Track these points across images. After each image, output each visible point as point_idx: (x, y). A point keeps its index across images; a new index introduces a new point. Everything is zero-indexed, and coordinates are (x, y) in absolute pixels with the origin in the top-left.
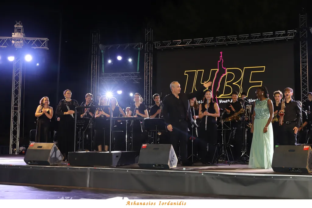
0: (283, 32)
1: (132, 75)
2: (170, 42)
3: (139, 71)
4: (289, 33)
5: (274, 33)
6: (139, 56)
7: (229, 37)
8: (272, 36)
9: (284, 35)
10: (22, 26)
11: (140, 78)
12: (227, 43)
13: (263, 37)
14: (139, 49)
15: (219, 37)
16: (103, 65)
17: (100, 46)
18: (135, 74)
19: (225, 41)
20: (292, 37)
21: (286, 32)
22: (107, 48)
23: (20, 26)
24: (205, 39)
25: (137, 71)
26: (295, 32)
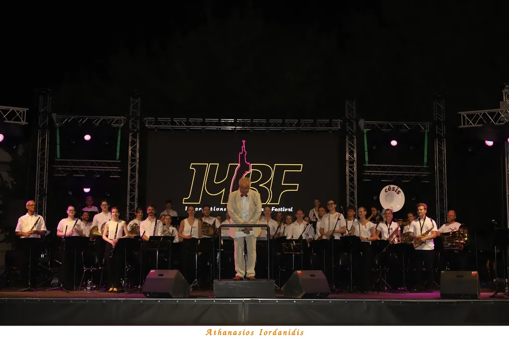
0: (327, 121)
1: (109, 164)
3: (119, 160)
5: (315, 121)
6: (119, 137)
8: (311, 125)
9: (326, 125)
12: (252, 129)
14: (120, 126)
15: (240, 120)
16: (58, 146)
17: (55, 116)
18: (113, 163)
20: (337, 129)
21: (331, 121)
25: (115, 159)
26: (341, 123)
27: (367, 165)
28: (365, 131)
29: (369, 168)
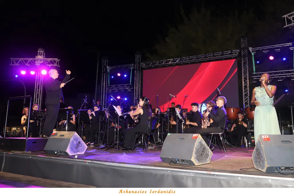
0: (230, 52)
1: (127, 85)
2: (151, 63)
3: (131, 83)
4: (234, 53)
5: (223, 53)
6: (131, 73)
7: (191, 57)
8: (221, 55)
9: (230, 54)
10: (43, 52)
11: (132, 88)
12: (190, 61)
13: (215, 56)
14: (131, 68)
15: (184, 58)
16: (109, 80)
17: (108, 67)
18: (129, 85)
19: (188, 60)
20: (236, 55)
21: (232, 51)
22: (112, 68)
23: (41, 51)
24: (175, 60)
25: (130, 83)
26: (238, 52)
27: (255, 73)
28: (253, 54)
29: (255, 75)
